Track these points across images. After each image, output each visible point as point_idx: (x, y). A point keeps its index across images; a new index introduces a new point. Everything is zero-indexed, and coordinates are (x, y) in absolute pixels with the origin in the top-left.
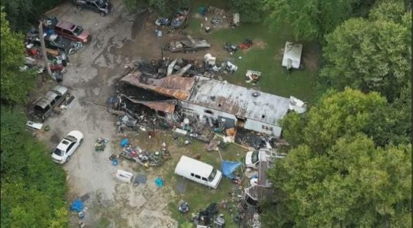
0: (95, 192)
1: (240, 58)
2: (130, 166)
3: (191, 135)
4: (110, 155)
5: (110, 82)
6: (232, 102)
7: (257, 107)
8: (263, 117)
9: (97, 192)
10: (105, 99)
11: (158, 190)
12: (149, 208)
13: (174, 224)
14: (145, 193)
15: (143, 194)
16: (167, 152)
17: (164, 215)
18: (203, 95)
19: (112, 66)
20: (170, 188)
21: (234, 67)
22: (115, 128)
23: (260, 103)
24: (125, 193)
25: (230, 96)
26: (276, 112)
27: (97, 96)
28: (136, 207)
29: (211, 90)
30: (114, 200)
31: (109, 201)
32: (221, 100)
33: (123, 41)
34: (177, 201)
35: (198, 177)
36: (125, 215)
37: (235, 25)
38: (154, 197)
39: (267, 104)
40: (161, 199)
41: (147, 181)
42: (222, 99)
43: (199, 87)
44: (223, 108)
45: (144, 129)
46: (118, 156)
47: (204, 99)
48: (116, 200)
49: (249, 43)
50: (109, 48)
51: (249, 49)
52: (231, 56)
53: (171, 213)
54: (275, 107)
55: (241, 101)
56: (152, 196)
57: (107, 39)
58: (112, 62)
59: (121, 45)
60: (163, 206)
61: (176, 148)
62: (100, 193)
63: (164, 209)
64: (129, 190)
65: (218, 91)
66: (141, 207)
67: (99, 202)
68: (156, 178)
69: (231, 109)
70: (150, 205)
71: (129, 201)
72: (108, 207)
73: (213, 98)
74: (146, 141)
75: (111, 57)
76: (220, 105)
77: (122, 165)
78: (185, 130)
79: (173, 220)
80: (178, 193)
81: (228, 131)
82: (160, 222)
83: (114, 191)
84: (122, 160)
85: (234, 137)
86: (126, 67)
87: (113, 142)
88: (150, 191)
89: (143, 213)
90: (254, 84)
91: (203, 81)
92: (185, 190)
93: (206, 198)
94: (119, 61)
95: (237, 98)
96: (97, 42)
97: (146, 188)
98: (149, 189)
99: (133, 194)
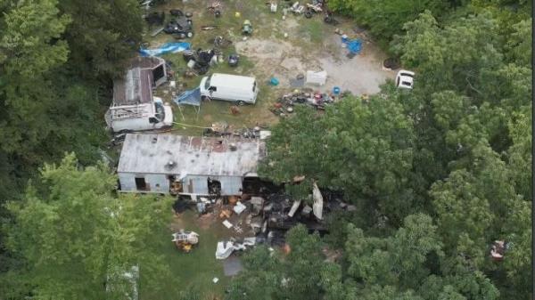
0: (344, 62)
7: (166, 148)
9: (342, 63)
11: (273, 76)
12: (274, 60)
13: (241, 51)
15: (287, 70)
17: (254, 57)
18: (249, 149)
20: (259, 80)
23: (162, 155)
25: (208, 155)
26: (138, 148)
28: (290, 58)
29: (239, 159)
30: (317, 59)
31: (324, 57)
34: (246, 71)
36: (298, 50)
38: (274, 70)
39: (151, 155)
40: (265, 69)
41: (288, 82)
42: (219, 150)
47: (246, 145)
48: (315, 59)
53: (249, 60)
54: (139, 155)
55: (190, 153)
56: (277, 70)
60: (260, 64)
62: (336, 62)
63: (257, 61)
65: (228, 158)
66: (284, 59)
67: (333, 55)
68: (280, 86)
70: (275, 62)
71: (301, 61)
72: (320, 53)
73: (233, 149)
76: (221, 142)
79: (243, 54)
82: (257, 50)
83: (323, 66)
89: (279, 54)
95: (197, 156)
97: (287, 76)
98: (282, 74)
99: (300, 68)
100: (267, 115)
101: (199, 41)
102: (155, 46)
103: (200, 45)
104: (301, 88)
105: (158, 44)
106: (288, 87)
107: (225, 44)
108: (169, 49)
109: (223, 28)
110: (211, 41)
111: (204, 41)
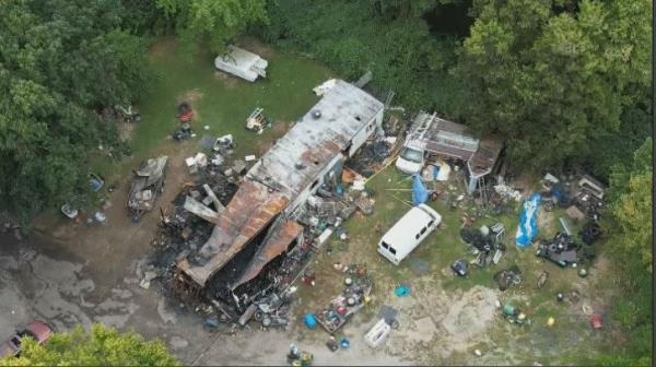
1: (207, 127)
2: (358, 325)
3: (337, 225)
4: (326, 348)
5: (170, 317)
6: (318, 146)
7: (340, 121)
8: (358, 119)
10: (201, 333)
11: (415, 297)
12: (442, 316)
13: (479, 291)
14: (414, 315)
15: (416, 319)
16: (352, 267)
17: (460, 299)
18: (289, 177)
19: (132, 308)
20: (416, 280)
21: (229, 137)
22: (273, 332)
23: (333, 114)
24: (405, 343)
25: (306, 145)
27: (190, 345)
28: (435, 334)
29: (283, 164)
32: (308, 158)
33: (80, 278)
34: (443, 277)
35: (424, 231)
36: (444, 351)
37: (134, 116)
38: (425, 305)
40: (431, 296)
41: (394, 307)
42: (307, 156)
43: (268, 179)
44: (323, 161)
45: (293, 289)
46: (332, 338)
47: (296, 178)
49: (185, 108)
50: (83, 303)
51: (194, 112)
52: (199, 137)
53: (459, 291)
54: (347, 100)
55: (320, 135)
56: (422, 308)
57: (60, 303)
58: (121, 305)
59: (90, 284)
60: (444, 297)
61: (347, 255)
63: (451, 297)
64: (403, 337)
65: (291, 156)
66: (438, 327)
68: (393, 295)
69: (328, 152)
70: (438, 314)
71: (421, 342)
73: (299, 167)
74: (317, 290)
75: (108, 304)
76: (317, 163)
77: (351, 336)
78: (323, 230)
79: (473, 290)
80: (429, 272)
81: (346, 179)
82: (470, 308)
83: (396, 359)
84: (341, 333)
85: (358, 176)
86: (147, 285)
87: (300, 340)
88: (414, 307)
89: (449, 325)
90: (270, 125)
91: (259, 170)
92: (427, 263)
94: (126, 294)
96: (61, 320)
97: (406, 312)
98: (410, 309)
99: (410, 333)
100: (358, 260)
101: (526, 259)
102: (541, 215)
103: (517, 256)
104: (377, 312)
105: (546, 220)
106: (386, 303)
107: (500, 281)
108: (528, 225)
109: (534, 295)
110: (516, 269)
111: (521, 265)
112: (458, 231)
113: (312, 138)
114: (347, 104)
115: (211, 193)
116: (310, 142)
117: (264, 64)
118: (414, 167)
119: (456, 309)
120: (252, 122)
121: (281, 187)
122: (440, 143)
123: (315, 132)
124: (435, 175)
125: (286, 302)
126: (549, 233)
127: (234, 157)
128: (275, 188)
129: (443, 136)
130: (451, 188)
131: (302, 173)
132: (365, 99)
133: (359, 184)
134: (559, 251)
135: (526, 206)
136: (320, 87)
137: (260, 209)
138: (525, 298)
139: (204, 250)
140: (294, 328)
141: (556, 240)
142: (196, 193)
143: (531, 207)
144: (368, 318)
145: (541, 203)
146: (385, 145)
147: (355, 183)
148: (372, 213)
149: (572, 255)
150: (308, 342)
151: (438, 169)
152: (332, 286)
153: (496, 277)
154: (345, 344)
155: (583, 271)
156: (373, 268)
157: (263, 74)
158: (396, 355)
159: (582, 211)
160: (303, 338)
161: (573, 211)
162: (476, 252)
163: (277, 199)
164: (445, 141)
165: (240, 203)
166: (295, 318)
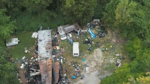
0: (98, 77)
1: (17, 59)
2: (82, 72)
3: (62, 57)
4: (81, 80)
6: (47, 46)
7: (46, 38)
9: (97, 77)
11: (87, 59)
12: (94, 59)
13: (96, 50)
14: (90, 62)
15: (90, 63)
16: (72, 63)
17: (94, 54)
18: (47, 55)
20: (84, 56)
21: (24, 57)
23: (44, 38)
24: (93, 68)
25: (44, 47)
26: (45, 33)
28: (96, 63)
29: (44, 53)
30: (97, 70)
31: (98, 72)
34: (88, 53)
36: (100, 64)
38: (89, 59)
40: (89, 57)
41: (85, 64)
42: (46, 49)
43: (43, 58)
45: (65, 75)
46: (80, 77)
47: (49, 54)
48: (97, 69)
52: (17, 62)
53: (92, 53)
54: (43, 34)
56: (89, 60)
61: (68, 61)
62: (97, 75)
63: (92, 55)
64: (91, 68)
65: (44, 51)
66: (95, 61)
67: (100, 74)
68: (83, 62)
69: (50, 45)
70: (93, 59)
71: (95, 66)
72: (100, 70)
73: (47, 52)
74: (69, 71)
76: (49, 49)
77: (83, 74)
78: (60, 60)
79: (94, 51)
80: (85, 54)
81: (55, 49)
82: (97, 54)
83: (94, 72)
84: (81, 75)
85: (57, 47)
89: (97, 60)
90: (30, 50)
91: (40, 58)
92: (83, 52)
93: (82, 46)
97: (88, 63)
98: (88, 62)
99: (92, 66)
100: (71, 60)
101: (97, 40)
102: (93, 31)
103: (96, 40)
104: (83, 67)
105: (94, 31)
106: (83, 64)
107: (97, 46)
108: (92, 34)
109: (104, 44)
110: (97, 43)
111: (97, 41)
112: (83, 43)
113: (44, 45)
114: (44, 34)
115: (33, 69)
116: (44, 46)
117: (17, 39)
118: (65, 38)
119: (95, 56)
120: (26, 51)
121: (47, 57)
122: (67, 30)
123: (43, 43)
124: (69, 37)
125: (66, 78)
126: (97, 33)
127: (29, 60)
128: (46, 59)
129: (66, 29)
130: (74, 37)
131: (49, 52)
132: (46, 31)
133: (58, 48)
134: (101, 35)
135: (89, 31)
136: (32, 36)
137: (47, 64)
138: (103, 46)
139: (42, 81)
140: (72, 81)
141: (99, 33)
142: (31, 71)
143: (90, 31)
144: (83, 69)
145: (91, 29)
146: (56, 38)
147: (57, 48)
148: (65, 51)
149: (104, 34)
150: (77, 81)
151: (69, 35)
152: (71, 69)
153: (96, 46)
154: (84, 76)
155: (108, 35)
156: (75, 60)
157: (19, 41)
158: (93, 71)
159: (98, 26)
160: (76, 81)
161: (97, 27)
162: (89, 44)
163: (49, 60)
164: (67, 29)
165: (42, 67)
166: (71, 79)
